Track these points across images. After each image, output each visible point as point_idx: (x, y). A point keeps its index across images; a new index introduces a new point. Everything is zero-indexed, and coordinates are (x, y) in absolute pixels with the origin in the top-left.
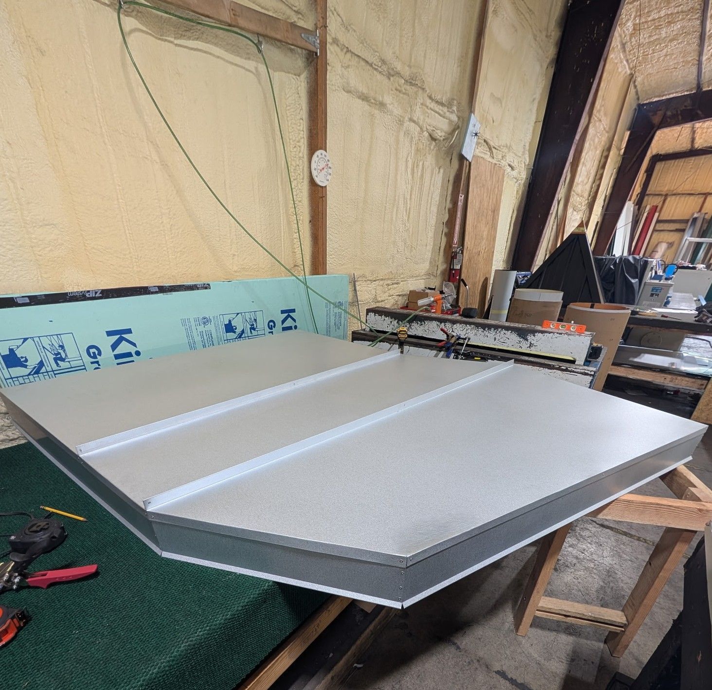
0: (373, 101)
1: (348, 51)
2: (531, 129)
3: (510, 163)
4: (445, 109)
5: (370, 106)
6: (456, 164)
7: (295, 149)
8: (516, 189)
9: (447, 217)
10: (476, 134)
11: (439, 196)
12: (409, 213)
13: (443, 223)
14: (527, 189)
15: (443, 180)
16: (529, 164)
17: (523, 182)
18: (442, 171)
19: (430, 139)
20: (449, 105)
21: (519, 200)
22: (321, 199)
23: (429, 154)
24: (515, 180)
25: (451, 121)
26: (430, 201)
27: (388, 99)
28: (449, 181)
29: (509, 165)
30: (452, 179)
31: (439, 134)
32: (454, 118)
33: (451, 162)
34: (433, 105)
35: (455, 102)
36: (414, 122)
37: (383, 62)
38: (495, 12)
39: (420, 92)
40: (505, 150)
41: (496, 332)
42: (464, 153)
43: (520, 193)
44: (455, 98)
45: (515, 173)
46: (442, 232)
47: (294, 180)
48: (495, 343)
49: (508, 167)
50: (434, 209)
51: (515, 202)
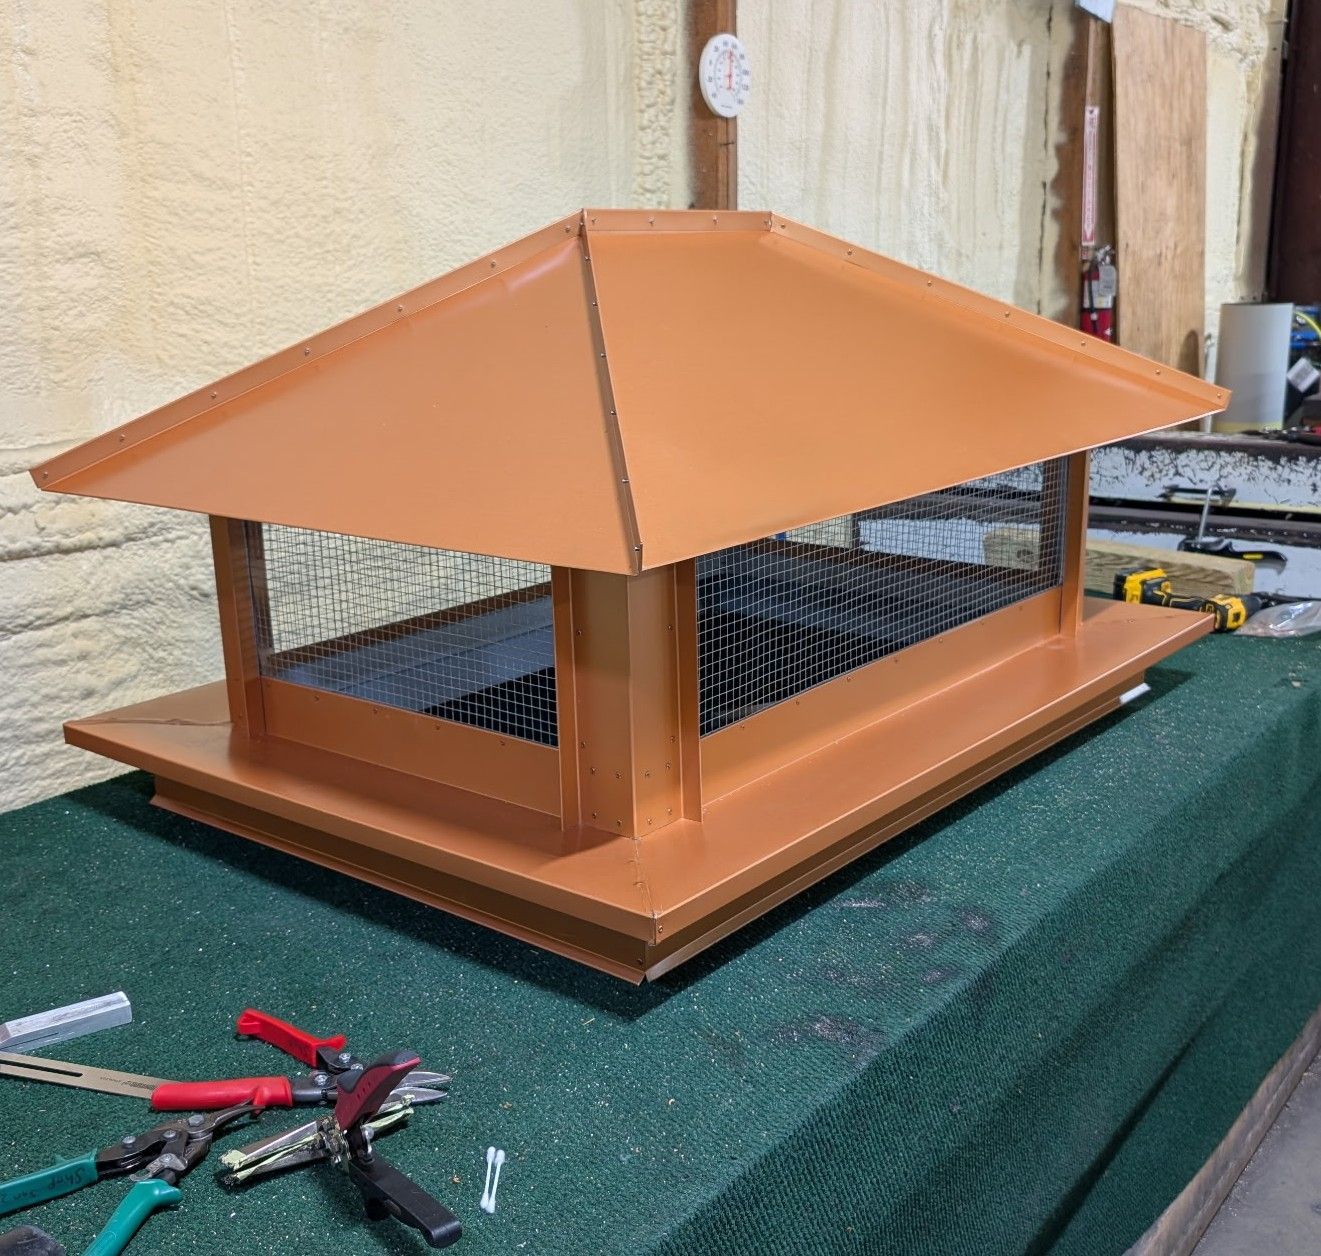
3: (1215, 13)
6: (1064, 32)
7: (652, 37)
8: (1243, 81)
9: (1052, 168)
11: (1024, 113)
12: (947, 164)
13: (1044, 185)
14: (1278, 75)
15: (1033, 73)
16: (1272, 13)
17: (1262, 57)
18: (1027, 50)
21: (1260, 103)
22: (724, 149)
23: (989, 13)
24: (1239, 56)
26: (1000, 129)
28: (1048, 74)
29: (1216, 19)
30: (1057, 69)
33: (1049, 28)
43: (1259, 85)
45: (1234, 38)
46: (1044, 207)
47: (649, 106)
48: (1315, 498)
49: (1213, 24)
50: (1015, 149)
51: (1245, 112)
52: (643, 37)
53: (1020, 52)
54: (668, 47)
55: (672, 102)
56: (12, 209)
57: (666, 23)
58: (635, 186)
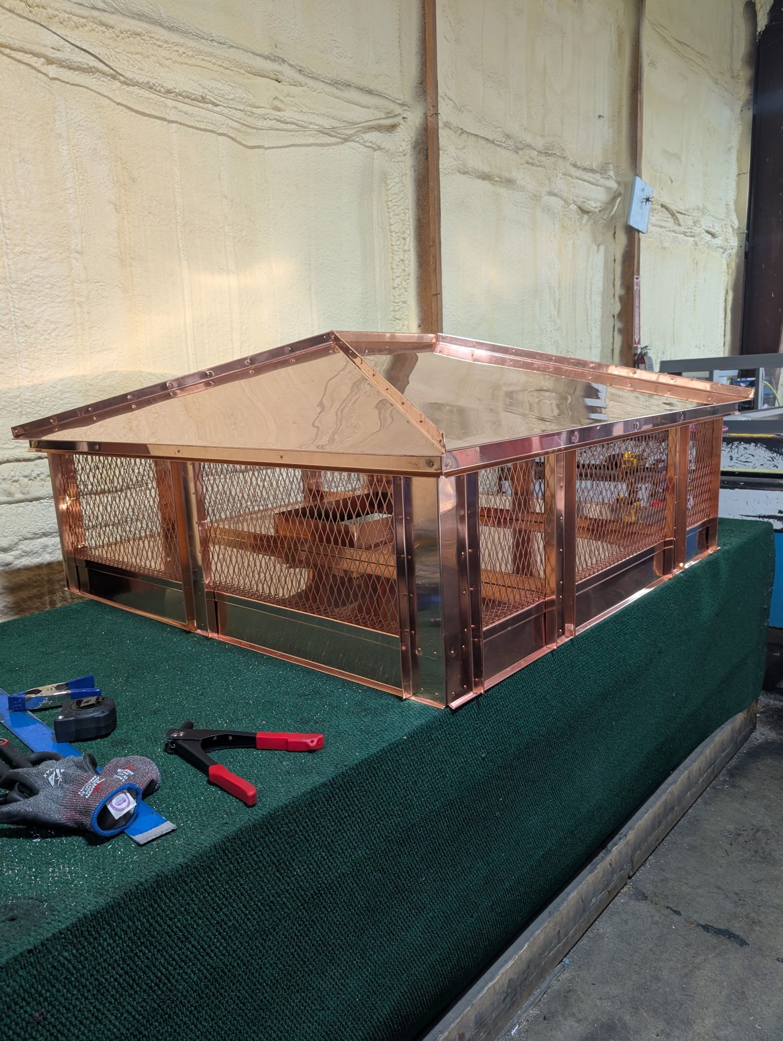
0: (497, 179)
1: (463, 132)
2: (733, 184)
3: (707, 229)
4: (598, 176)
5: (493, 184)
6: (622, 239)
7: (398, 243)
8: (725, 262)
9: (617, 307)
10: (648, 200)
11: (601, 280)
12: (559, 306)
13: (614, 316)
14: (743, 259)
15: (606, 260)
16: (739, 228)
17: (735, 251)
18: (602, 248)
19: (580, 212)
20: (603, 170)
21: (734, 275)
22: (435, 297)
23: (581, 230)
24: (722, 250)
25: (608, 189)
26: (589, 288)
27: (516, 174)
28: (615, 260)
29: (708, 232)
30: (619, 258)
31: (593, 205)
32: (613, 185)
33: (614, 237)
34: (579, 173)
35: (611, 166)
36: (555, 195)
37: (508, 136)
38: (652, 64)
39: (560, 161)
40: (696, 213)
41: (731, 448)
42: (633, 223)
43: (733, 265)
44: (610, 161)
45: (718, 241)
46: (614, 327)
47: (397, 277)
48: (732, 463)
49: (707, 234)
50: (597, 299)
51: (726, 279)
52: (393, 243)
53: (598, 250)
54: (406, 248)
55: (409, 275)
56: (70, 328)
57: (405, 236)
58: (390, 317)
